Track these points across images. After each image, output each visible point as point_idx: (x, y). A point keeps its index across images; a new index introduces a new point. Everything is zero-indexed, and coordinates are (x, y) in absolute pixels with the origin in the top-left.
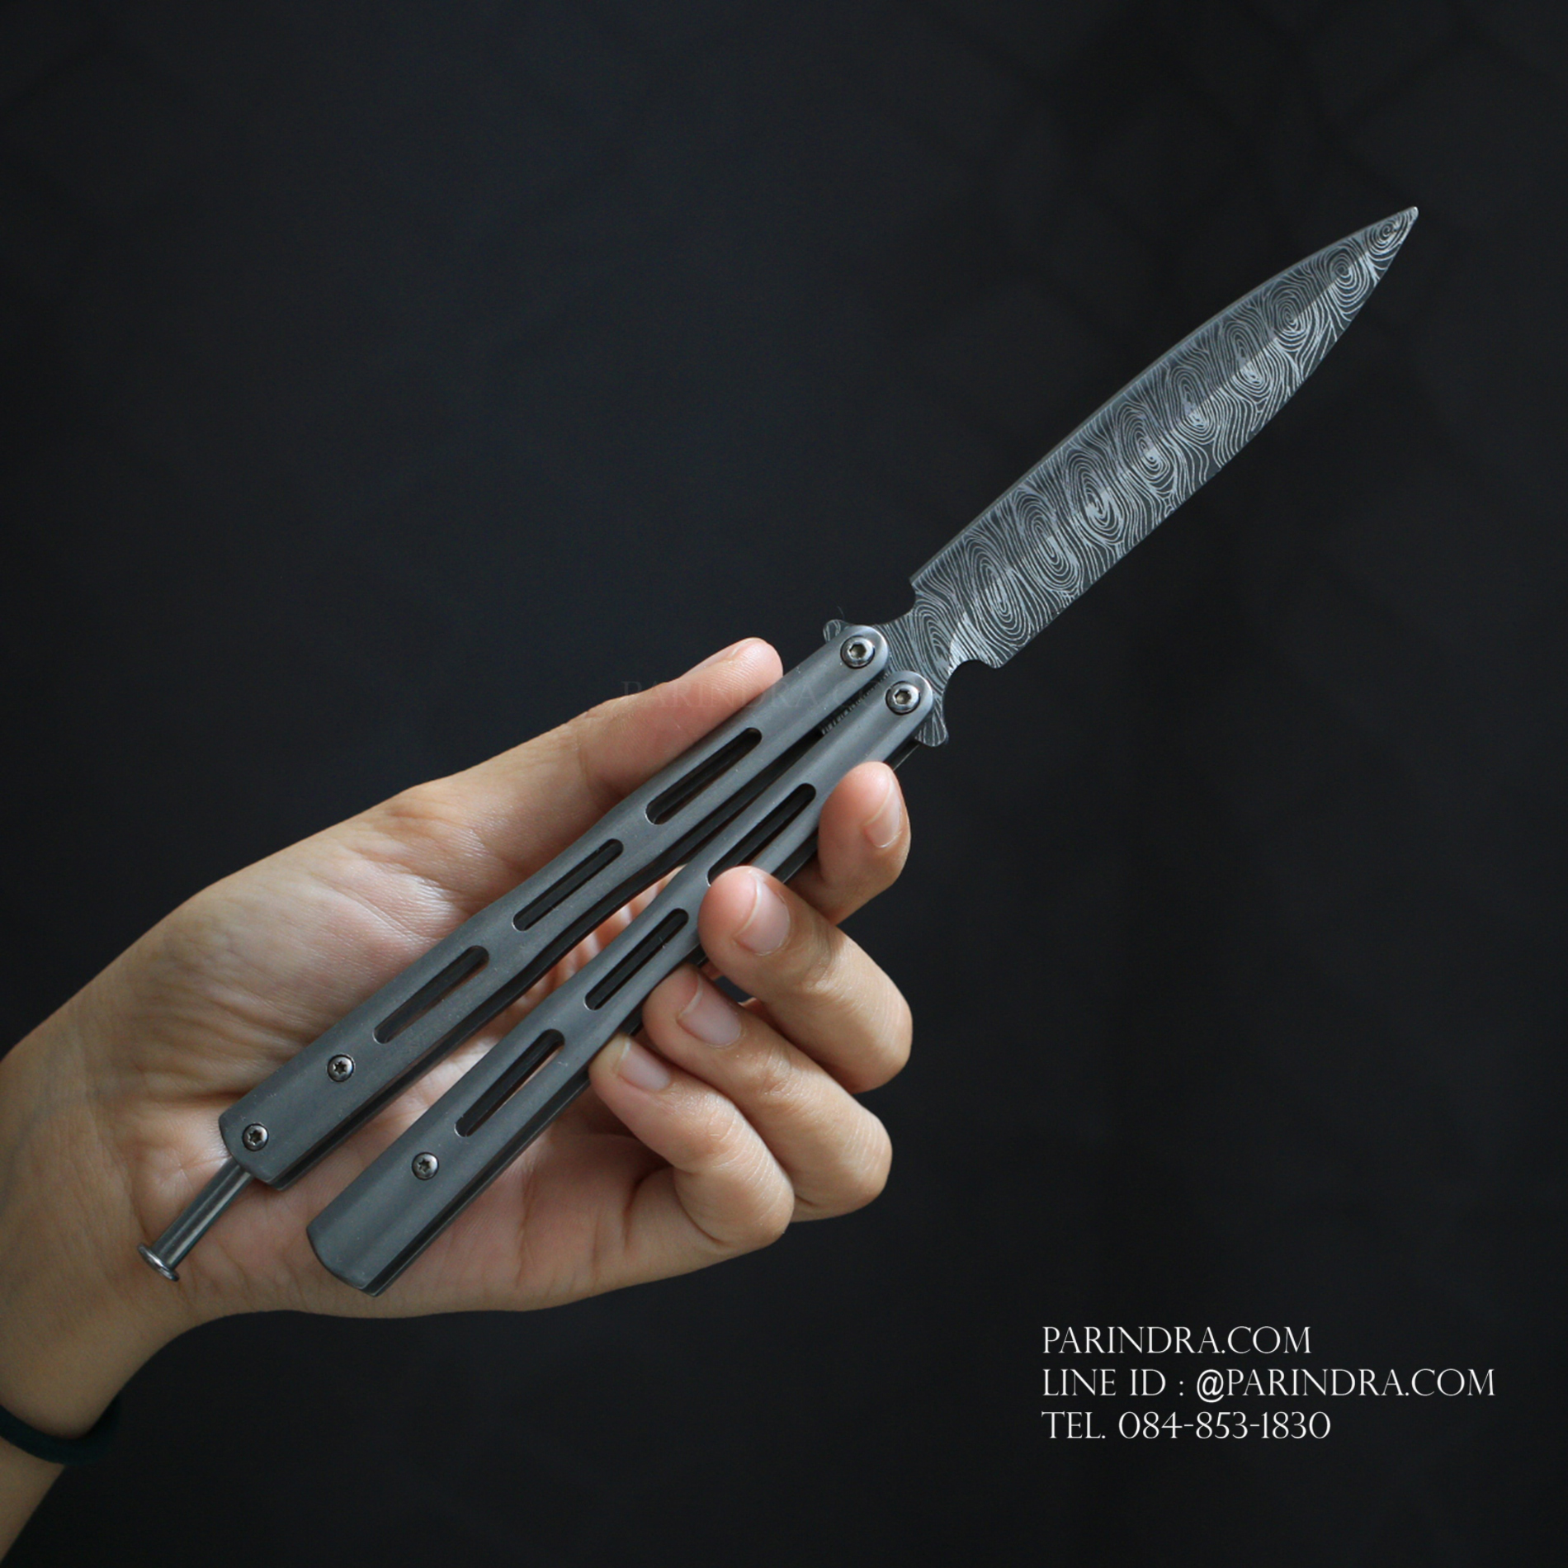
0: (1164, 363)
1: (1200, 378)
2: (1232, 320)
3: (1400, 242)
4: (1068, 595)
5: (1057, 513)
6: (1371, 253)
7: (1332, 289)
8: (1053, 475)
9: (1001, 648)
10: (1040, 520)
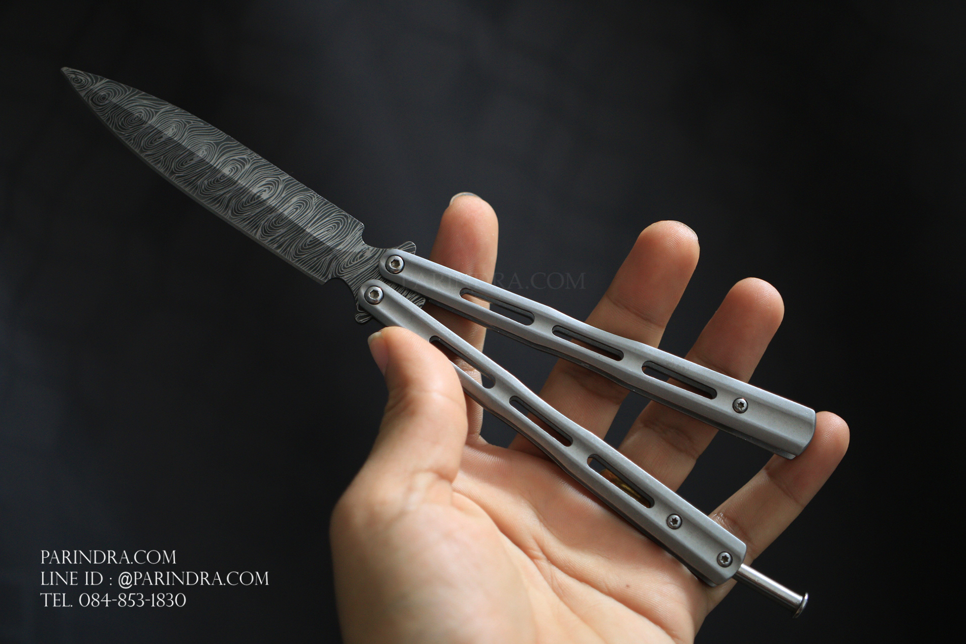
0: (173, 178)
1: (178, 157)
2: (141, 148)
3: (82, 72)
4: (315, 198)
5: (270, 214)
6: (91, 85)
7: (115, 100)
8: (248, 221)
9: (352, 226)
10: (275, 221)
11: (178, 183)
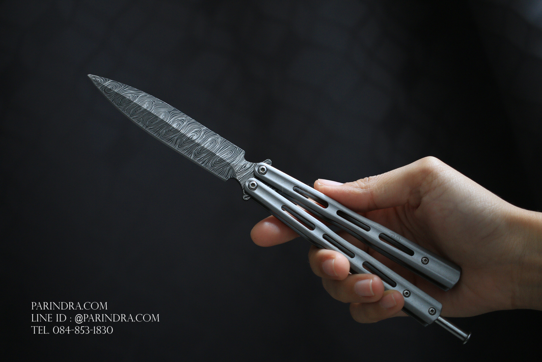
0: (147, 129)
1: (150, 119)
2: (131, 115)
3: (99, 77)
4: (220, 138)
5: (198, 146)
6: (103, 83)
7: (116, 91)
8: (187, 150)
9: (239, 152)
10: (200, 150)
11: (150, 132)
